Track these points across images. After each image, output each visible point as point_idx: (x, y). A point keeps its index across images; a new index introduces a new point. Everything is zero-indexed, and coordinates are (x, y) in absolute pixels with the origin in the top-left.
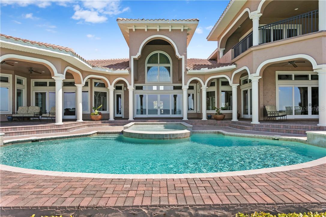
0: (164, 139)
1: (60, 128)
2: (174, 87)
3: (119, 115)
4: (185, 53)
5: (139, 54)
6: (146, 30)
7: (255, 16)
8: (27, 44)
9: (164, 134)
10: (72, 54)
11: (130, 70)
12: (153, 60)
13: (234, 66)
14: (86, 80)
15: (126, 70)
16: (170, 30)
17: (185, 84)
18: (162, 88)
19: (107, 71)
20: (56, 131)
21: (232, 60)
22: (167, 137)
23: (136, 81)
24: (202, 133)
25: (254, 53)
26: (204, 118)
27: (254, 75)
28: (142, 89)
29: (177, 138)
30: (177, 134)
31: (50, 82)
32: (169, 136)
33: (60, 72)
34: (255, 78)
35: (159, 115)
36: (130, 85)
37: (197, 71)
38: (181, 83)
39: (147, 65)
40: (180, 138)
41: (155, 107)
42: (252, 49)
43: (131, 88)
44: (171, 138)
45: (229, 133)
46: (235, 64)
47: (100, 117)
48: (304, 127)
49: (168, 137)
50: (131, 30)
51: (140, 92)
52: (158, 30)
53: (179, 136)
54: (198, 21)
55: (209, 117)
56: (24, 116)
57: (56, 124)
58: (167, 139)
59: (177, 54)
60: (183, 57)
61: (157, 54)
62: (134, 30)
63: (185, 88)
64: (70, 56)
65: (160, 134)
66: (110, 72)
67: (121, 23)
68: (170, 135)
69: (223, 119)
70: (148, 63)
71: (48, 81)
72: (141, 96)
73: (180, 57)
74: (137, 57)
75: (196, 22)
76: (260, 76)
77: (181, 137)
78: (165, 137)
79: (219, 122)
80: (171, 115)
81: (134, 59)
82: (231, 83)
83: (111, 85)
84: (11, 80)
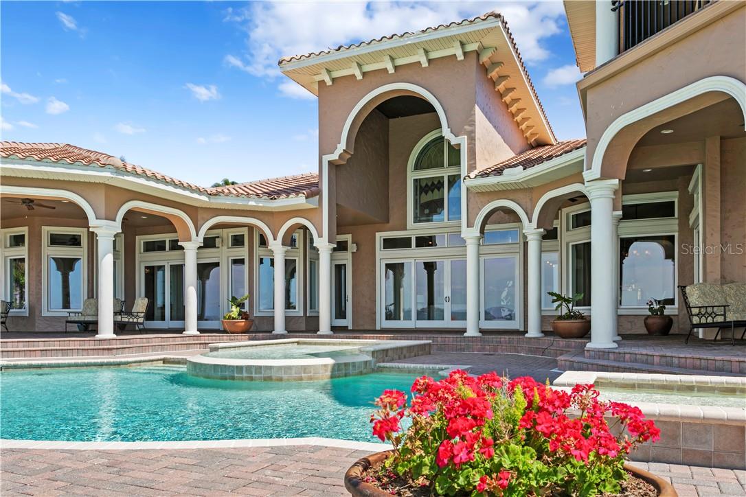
0: (233, 378)
1: (101, 347)
3: (340, 323)
4: (470, 125)
5: (342, 147)
6: (359, 76)
8: (11, 161)
9: (233, 366)
10: (115, 170)
11: (319, 195)
12: (431, 158)
14: (204, 233)
15: (300, 195)
16: (424, 64)
17: (470, 225)
20: (85, 352)
22: (242, 373)
24: (409, 372)
26: (533, 330)
27: (586, 175)
29: (269, 379)
30: (270, 368)
32: (247, 373)
33: (104, 216)
35: (447, 322)
36: (320, 236)
37: (491, 180)
39: (412, 176)
40: (281, 379)
43: (322, 244)
44: (251, 379)
47: (243, 323)
48: (717, 363)
49: (245, 375)
50: (322, 84)
52: (391, 71)
53: (274, 375)
56: (86, 320)
57: (98, 337)
58: (242, 379)
59: (446, 133)
60: (463, 141)
61: (442, 138)
62: (329, 83)
63: (470, 234)
64: (112, 176)
65: (225, 366)
66: (261, 205)
67: (288, 69)
68: (249, 368)
70: (416, 168)
71: (167, 238)
73: (454, 140)
74: (337, 158)
77: (285, 377)
78: (236, 375)
79: (561, 344)
83: (275, 239)
84: (84, 241)
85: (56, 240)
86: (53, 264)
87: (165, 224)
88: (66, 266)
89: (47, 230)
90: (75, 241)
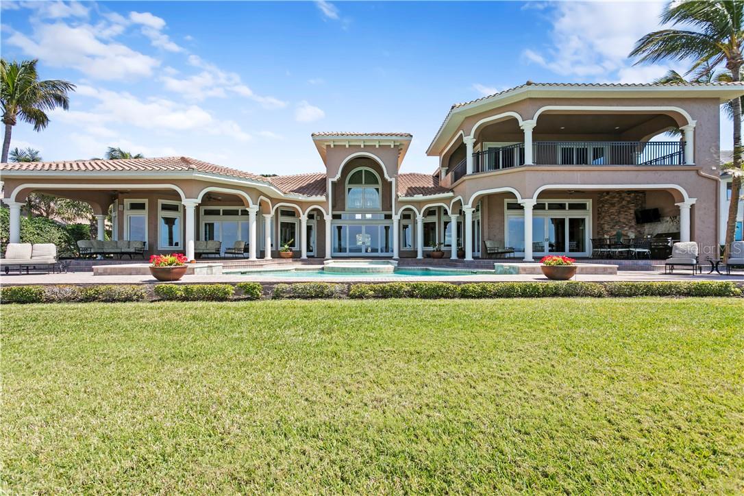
2: (385, 215)
3: (313, 254)
4: (396, 175)
5: (339, 176)
6: (347, 146)
7: (469, 141)
11: (327, 197)
12: (356, 180)
13: (451, 194)
14: (276, 209)
15: (321, 196)
16: (377, 147)
17: (396, 214)
18: (369, 216)
19: (300, 198)
21: (451, 184)
23: (334, 208)
25: (466, 182)
26: (420, 256)
27: (466, 206)
28: (341, 218)
29: (379, 272)
30: (379, 268)
31: (223, 210)
33: (255, 204)
34: (468, 209)
35: (363, 253)
36: (328, 214)
37: (409, 198)
38: (391, 210)
39: (347, 186)
41: (359, 243)
42: (464, 178)
43: (328, 218)
45: (434, 269)
46: (453, 191)
47: (291, 254)
49: (371, 271)
50: (328, 146)
51: (338, 222)
52: (362, 146)
53: (381, 270)
54: (412, 136)
55: (427, 255)
59: (386, 176)
60: (393, 181)
61: (362, 171)
62: (332, 146)
63: (396, 218)
64: (267, 186)
65: (362, 268)
66: (304, 199)
67: (317, 139)
68: (372, 268)
69: (441, 257)
70: (349, 183)
72: (339, 228)
73: (389, 180)
74: (336, 180)
75: (408, 138)
76: (472, 207)
77: (384, 271)
78: (367, 271)
79: (436, 260)
80: (379, 254)
81: (333, 183)
82: (449, 212)
83: (304, 214)
84: (181, 209)
85: (165, 208)
86: (163, 221)
87: (239, 200)
88: (170, 222)
89: (161, 202)
90: (175, 208)
